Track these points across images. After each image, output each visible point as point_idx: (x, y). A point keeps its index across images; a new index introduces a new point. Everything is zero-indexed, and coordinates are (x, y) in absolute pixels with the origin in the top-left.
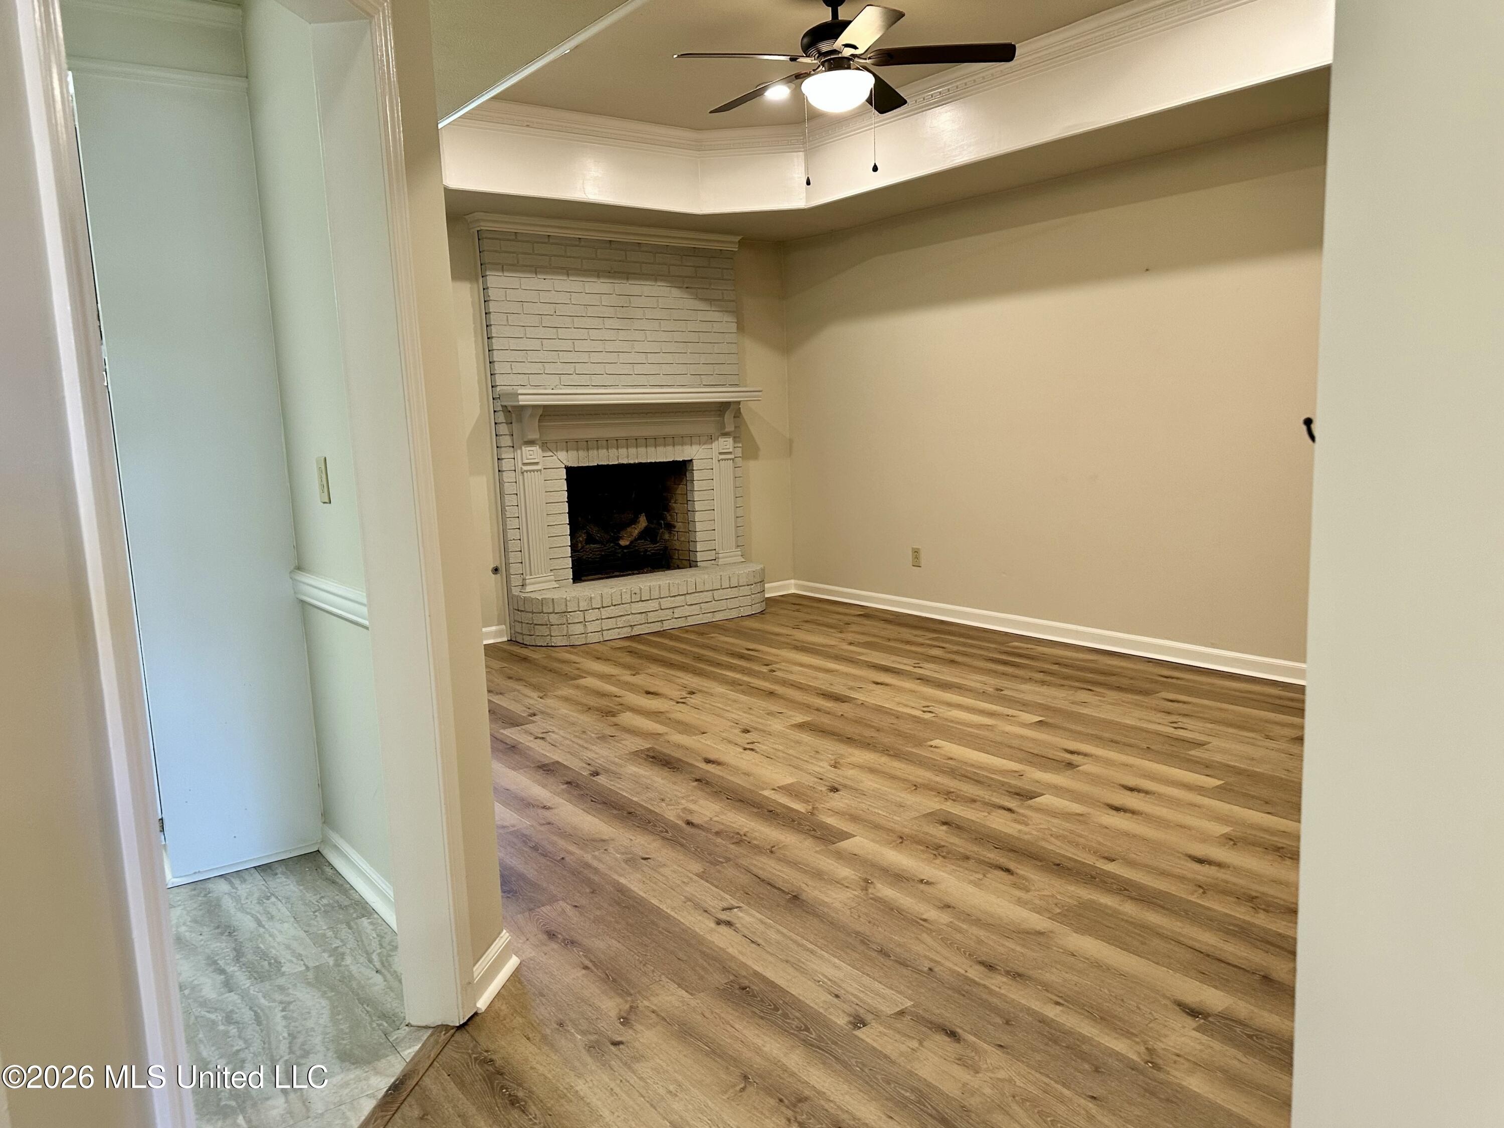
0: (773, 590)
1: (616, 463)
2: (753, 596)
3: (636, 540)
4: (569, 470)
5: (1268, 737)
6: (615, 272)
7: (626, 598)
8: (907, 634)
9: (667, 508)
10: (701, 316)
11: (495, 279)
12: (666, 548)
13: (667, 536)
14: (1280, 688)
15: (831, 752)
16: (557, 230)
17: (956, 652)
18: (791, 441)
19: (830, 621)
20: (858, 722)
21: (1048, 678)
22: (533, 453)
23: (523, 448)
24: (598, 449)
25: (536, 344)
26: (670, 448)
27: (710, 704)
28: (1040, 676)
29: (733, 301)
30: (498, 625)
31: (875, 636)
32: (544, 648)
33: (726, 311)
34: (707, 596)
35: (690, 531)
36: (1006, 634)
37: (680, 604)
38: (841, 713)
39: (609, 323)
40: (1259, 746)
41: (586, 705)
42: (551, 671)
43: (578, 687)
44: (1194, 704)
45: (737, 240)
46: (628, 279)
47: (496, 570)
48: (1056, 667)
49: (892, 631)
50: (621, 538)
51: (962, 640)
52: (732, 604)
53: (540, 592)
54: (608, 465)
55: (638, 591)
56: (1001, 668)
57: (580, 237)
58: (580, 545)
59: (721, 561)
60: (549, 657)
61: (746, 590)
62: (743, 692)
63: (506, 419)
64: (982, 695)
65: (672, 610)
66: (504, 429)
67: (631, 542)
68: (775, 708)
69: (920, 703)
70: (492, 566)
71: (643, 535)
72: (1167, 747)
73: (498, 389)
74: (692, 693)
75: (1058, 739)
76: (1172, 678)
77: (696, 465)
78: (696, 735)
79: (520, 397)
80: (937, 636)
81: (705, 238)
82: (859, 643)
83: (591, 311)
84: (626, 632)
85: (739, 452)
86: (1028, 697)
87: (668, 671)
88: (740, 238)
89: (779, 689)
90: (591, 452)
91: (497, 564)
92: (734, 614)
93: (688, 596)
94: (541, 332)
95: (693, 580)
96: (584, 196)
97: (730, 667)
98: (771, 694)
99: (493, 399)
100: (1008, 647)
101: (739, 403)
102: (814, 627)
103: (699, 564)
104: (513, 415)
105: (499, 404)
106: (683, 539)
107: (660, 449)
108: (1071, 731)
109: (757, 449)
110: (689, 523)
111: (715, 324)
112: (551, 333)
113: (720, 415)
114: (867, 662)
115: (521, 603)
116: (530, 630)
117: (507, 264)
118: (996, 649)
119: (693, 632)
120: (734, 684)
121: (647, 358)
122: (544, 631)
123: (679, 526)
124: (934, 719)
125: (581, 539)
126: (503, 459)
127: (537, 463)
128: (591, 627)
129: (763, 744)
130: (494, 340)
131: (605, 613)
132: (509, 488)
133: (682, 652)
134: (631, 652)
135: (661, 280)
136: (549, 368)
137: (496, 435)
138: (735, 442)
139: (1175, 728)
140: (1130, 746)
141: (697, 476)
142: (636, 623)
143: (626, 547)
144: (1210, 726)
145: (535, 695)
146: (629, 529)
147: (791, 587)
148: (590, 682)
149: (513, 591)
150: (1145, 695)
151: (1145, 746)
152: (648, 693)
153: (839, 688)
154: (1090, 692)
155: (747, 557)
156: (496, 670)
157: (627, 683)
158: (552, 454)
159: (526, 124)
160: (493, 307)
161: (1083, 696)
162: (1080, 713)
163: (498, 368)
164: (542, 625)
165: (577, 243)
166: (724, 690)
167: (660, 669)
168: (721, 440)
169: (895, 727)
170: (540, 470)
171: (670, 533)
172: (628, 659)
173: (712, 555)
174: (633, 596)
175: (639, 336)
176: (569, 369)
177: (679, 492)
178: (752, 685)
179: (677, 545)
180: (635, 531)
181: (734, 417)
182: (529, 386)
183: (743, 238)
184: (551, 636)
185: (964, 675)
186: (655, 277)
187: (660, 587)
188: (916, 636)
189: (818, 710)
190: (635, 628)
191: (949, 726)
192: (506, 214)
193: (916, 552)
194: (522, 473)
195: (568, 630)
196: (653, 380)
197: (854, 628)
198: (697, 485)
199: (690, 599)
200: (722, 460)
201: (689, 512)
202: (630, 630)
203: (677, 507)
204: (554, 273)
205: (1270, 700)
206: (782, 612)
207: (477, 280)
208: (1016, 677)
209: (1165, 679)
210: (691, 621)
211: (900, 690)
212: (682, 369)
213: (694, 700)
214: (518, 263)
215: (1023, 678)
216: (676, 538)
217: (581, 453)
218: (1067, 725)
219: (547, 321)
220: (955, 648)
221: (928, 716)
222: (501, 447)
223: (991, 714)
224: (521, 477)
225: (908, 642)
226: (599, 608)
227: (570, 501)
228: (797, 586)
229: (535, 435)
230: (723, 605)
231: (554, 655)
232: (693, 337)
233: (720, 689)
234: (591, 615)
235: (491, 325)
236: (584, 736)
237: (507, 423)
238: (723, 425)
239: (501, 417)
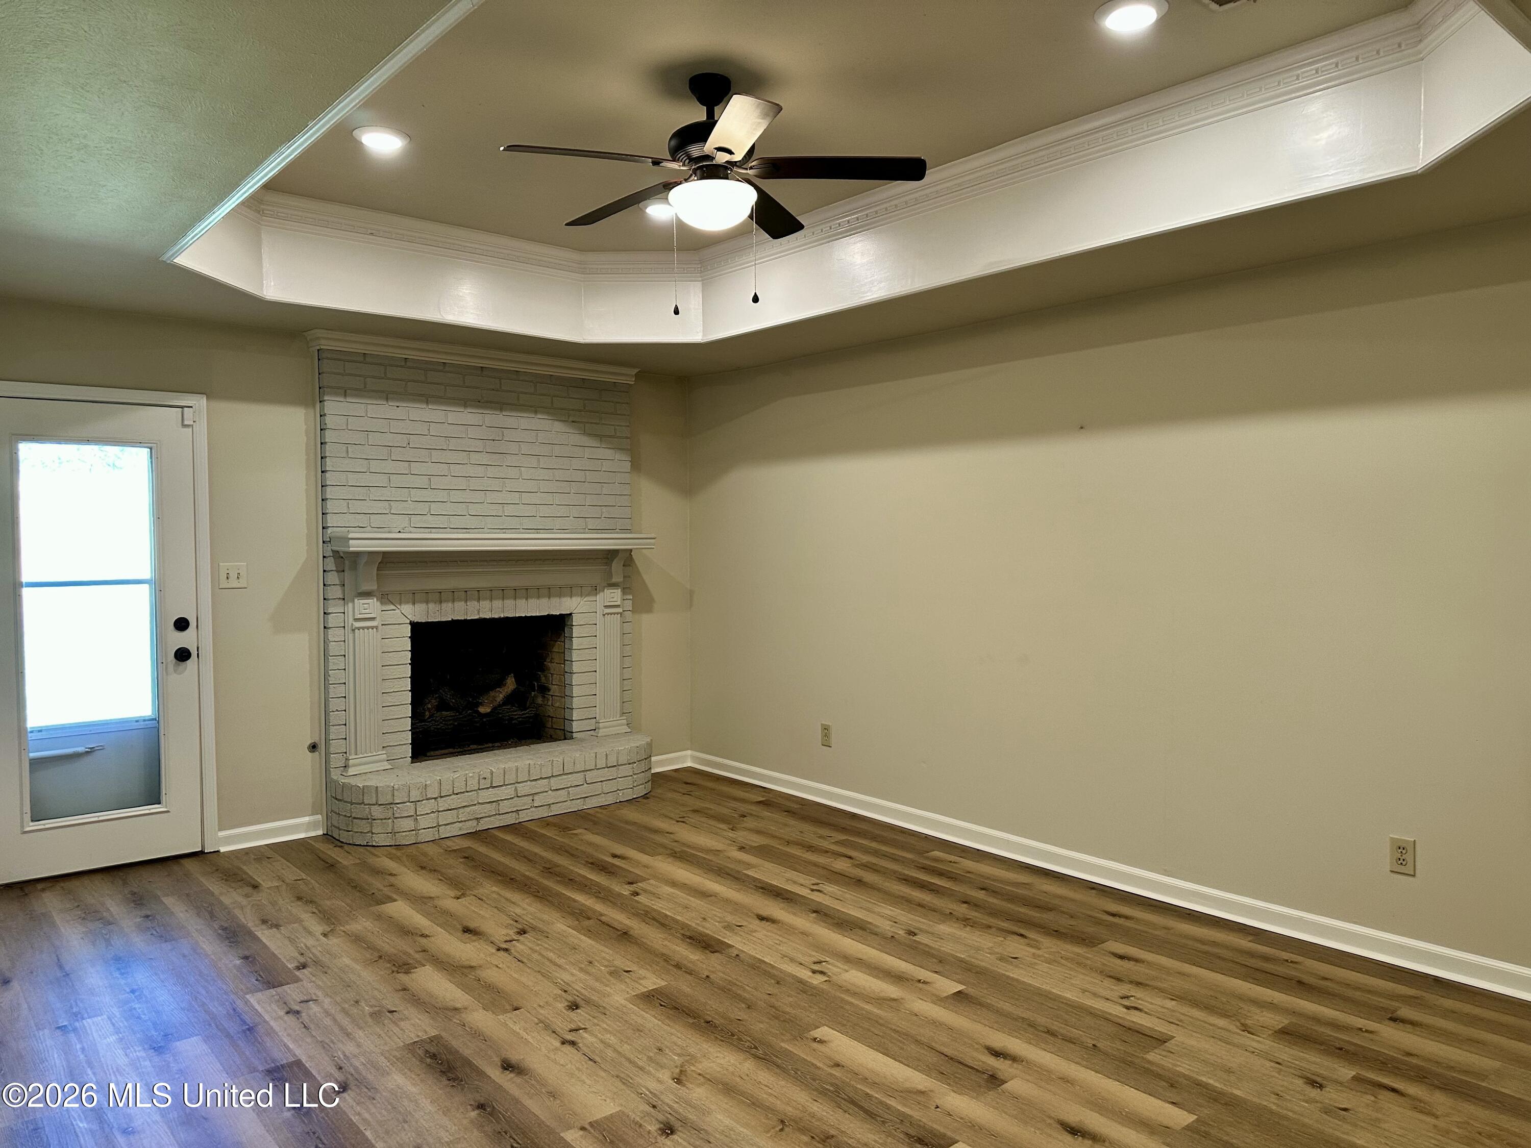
0: (663, 764)
1: (476, 617)
2: (635, 776)
3: (500, 706)
4: (415, 626)
5: (1246, 1028)
6: (487, 402)
7: (473, 784)
8: (810, 833)
9: (542, 668)
10: (588, 453)
11: (335, 406)
12: (537, 716)
13: (540, 700)
14: (1250, 938)
15: (679, 1051)
16: (418, 353)
17: (866, 866)
18: (691, 593)
19: (725, 811)
20: (727, 991)
21: (973, 914)
22: (370, 607)
23: (356, 600)
24: (453, 601)
25: (382, 480)
26: (544, 601)
27: (540, 954)
28: (962, 910)
29: (627, 438)
30: (313, 814)
31: (774, 837)
32: (361, 849)
33: (620, 449)
34: (578, 779)
35: (566, 696)
36: (927, 837)
37: (542, 790)
38: (706, 973)
39: (475, 458)
40: (1234, 1045)
41: (379, 951)
42: (355, 887)
43: (379, 917)
44: (1149, 964)
45: (634, 373)
46: (501, 410)
47: (313, 747)
48: (981, 895)
49: (795, 829)
50: (481, 704)
51: (874, 845)
52: (607, 787)
53: (364, 777)
54: (466, 620)
55: (489, 776)
56: (918, 895)
57: (444, 361)
58: (427, 713)
59: (602, 732)
60: (364, 865)
61: (626, 770)
62: (589, 932)
63: (336, 567)
64: (889, 942)
65: (531, 797)
66: (333, 578)
67: (494, 709)
68: (621, 962)
69: (810, 956)
70: (309, 742)
71: (510, 699)
72: (1118, 1045)
73: (329, 531)
74: (522, 932)
75: (978, 1027)
76: (1120, 916)
77: (576, 620)
78: (505, 1011)
79: (351, 542)
80: (845, 837)
81: (595, 368)
82: (752, 847)
83: (453, 444)
84: (471, 827)
85: (628, 605)
86: (948, 948)
87: (503, 892)
88: (637, 370)
89: (636, 926)
90: (444, 605)
91: (316, 739)
92: (610, 799)
93: (552, 780)
94: (389, 467)
95: (560, 760)
96: (439, 317)
97: (584, 886)
98: (624, 936)
99: (324, 542)
100: (927, 858)
101: (631, 550)
102: (703, 819)
103: (575, 735)
104: (347, 562)
105: (329, 548)
106: (557, 704)
107: (533, 602)
108: (999, 1012)
109: (651, 600)
110: (565, 686)
111: (605, 463)
112: (402, 467)
113: (606, 564)
114: (755, 879)
115: (339, 790)
116: (347, 825)
117: (350, 389)
118: (913, 861)
119: (555, 825)
120: (580, 915)
121: (520, 498)
122: (364, 826)
123: (554, 690)
124: (825, 987)
125: (429, 706)
126: (330, 613)
127: (373, 619)
128: (424, 822)
129: (592, 1034)
130: (328, 475)
131: (443, 804)
132: (333, 648)
133: (528, 858)
134: (468, 858)
135: (543, 413)
136: (396, 508)
137: (324, 585)
138: (624, 593)
139: (1128, 1008)
140: (1071, 1041)
141: (576, 632)
142: (483, 815)
143: (486, 715)
144: (1171, 1004)
145: (318, 928)
146: (492, 694)
147: (686, 759)
148: (400, 909)
149: (332, 774)
150: (1087, 946)
151: (1090, 1042)
152: (467, 930)
153: (712, 929)
154: (1022, 940)
155: (633, 727)
156: (287, 884)
157: (446, 913)
158: (394, 607)
159: (370, 231)
160: (329, 436)
161: (1014, 946)
162: (1008, 977)
163: (330, 506)
164: (362, 819)
165: (441, 368)
166: (565, 928)
167: (494, 889)
168: (608, 592)
169: (773, 1000)
170: (377, 627)
171: (544, 697)
172: (459, 869)
173: (591, 724)
174: (482, 781)
175: (513, 473)
176: (422, 508)
177: (555, 649)
178: (603, 918)
179: (551, 711)
180: (500, 695)
181: (624, 566)
182: (369, 528)
183: (639, 372)
184: (373, 833)
185: (870, 905)
186: (535, 409)
187: (517, 770)
188: (821, 837)
189: (678, 966)
190: (482, 821)
191: (843, 1000)
192: (352, 332)
193: (826, 729)
194: (353, 630)
195: (393, 826)
196: (527, 523)
197: (750, 823)
198: (576, 643)
199: (555, 783)
200: (608, 614)
201: (566, 673)
202: (475, 824)
203: (553, 667)
204: (409, 400)
205: (1241, 959)
206: (670, 795)
207: (314, 406)
208: (934, 910)
209: (1111, 918)
210: (556, 810)
211: (790, 930)
212: (563, 511)
213: (522, 946)
214: (365, 387)
215: (942, 913)
216: (550, 703)
217: (431, 606)
218: (991, 1000)
219: (397, 454)
220: (865, 858)
221: (817, 980)
222: (328, 600)
223: (898, 978)
224: (351, 636)
225: (810, 848)
226: (435, 798)
227: (414, 663)
228: (695, 759)
229: (373, 586)
230: (597, 788)
231: (371, 860)
232: (580, 476)
233: (560, 925)
234: (426, 807)
235: (326, 457)
236: (354, 1011)
237: (337, 571)
238: (610, 575)
239: (331, 564)
